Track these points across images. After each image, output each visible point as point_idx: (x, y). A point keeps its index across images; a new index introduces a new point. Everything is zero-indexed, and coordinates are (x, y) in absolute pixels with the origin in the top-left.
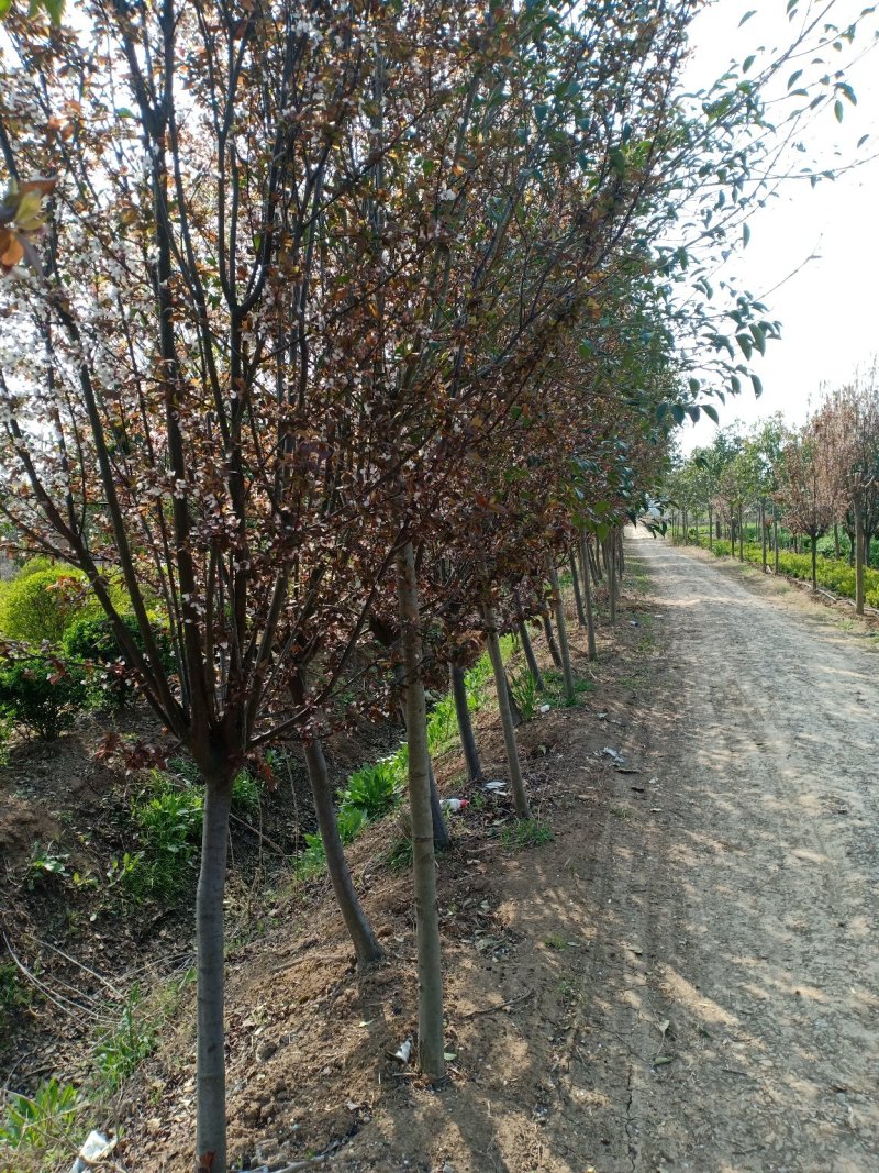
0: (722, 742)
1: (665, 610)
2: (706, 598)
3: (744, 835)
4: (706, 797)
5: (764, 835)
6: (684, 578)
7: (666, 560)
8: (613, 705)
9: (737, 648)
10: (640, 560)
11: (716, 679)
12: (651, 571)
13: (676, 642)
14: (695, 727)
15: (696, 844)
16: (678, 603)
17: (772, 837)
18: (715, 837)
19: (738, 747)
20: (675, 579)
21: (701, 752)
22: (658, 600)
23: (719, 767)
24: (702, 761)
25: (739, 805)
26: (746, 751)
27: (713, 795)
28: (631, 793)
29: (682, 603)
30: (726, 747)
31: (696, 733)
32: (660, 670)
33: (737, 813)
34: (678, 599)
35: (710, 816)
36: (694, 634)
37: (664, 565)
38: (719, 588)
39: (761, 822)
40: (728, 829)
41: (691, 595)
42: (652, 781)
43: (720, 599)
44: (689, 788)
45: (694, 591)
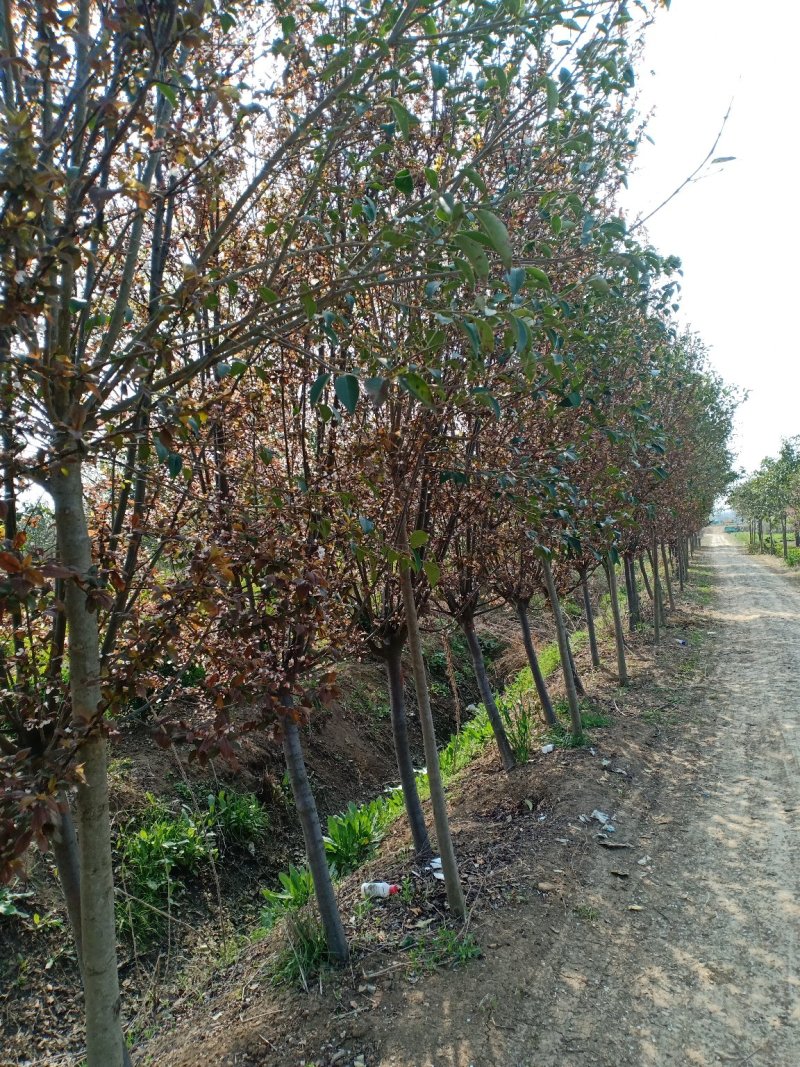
0: (744, 803)
1: (721, 626)
2: (768, 612)
3: (742, 958)
4: (706, 889)
5: (768, 958)
6: (749, 589)
7: (736, 569)
8: (626, 746)
9: (787, 675)
10: (709, 569)
11: (756, 716)
12: (717, 581)
13: (723, 665)
14: (717, 780)
15: (675, 967)
16: (736, 618)
17: (779, 963)
18: (703, 957)
19: (763, 811)
20: (741, 590)
21: (716, 818)
22: (716, 615)
23: (732, 843)
24: (713, 832)
25: (745, 906)
26: (771, 818)
27: (716, 887)
28: (610, 881)
29: (740, 618)
30: (749, 812)
31: (715, 789)
32: (695, 701)
33: (741, 917)
34: (737, 613)
35: (704, 919)
36: (745, 656)
37: (732, 575)
38: (784, 601)
39: (768, 936)
40: (723, 944)
41: (753, 609)
42: (642, 861)
43: (782, 614)
44: (686, 874)
45: (756, 604)
